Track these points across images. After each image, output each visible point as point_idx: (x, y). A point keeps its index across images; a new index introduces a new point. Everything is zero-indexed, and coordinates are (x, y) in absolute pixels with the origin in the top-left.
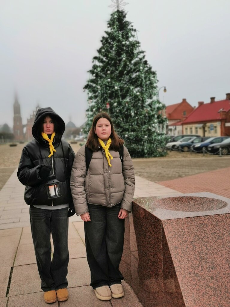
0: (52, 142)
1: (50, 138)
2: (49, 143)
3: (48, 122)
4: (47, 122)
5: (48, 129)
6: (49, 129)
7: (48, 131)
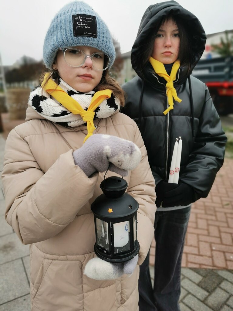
0: (174, 81)
1: (169, 73)
2: (166, 82)
3: (169, 34)
4: (166, 35)
5: (166, 50)
6: (170, 50)
7: (167, 56)
